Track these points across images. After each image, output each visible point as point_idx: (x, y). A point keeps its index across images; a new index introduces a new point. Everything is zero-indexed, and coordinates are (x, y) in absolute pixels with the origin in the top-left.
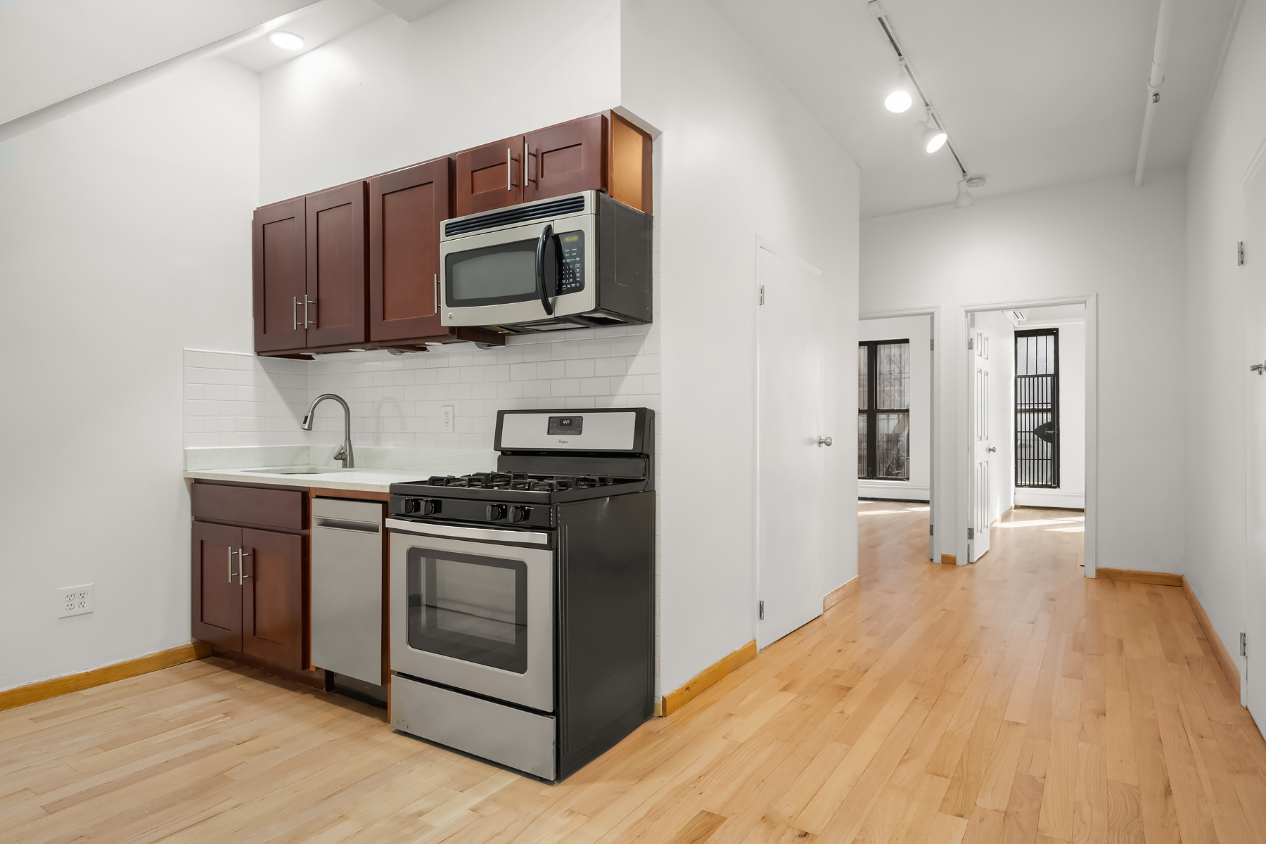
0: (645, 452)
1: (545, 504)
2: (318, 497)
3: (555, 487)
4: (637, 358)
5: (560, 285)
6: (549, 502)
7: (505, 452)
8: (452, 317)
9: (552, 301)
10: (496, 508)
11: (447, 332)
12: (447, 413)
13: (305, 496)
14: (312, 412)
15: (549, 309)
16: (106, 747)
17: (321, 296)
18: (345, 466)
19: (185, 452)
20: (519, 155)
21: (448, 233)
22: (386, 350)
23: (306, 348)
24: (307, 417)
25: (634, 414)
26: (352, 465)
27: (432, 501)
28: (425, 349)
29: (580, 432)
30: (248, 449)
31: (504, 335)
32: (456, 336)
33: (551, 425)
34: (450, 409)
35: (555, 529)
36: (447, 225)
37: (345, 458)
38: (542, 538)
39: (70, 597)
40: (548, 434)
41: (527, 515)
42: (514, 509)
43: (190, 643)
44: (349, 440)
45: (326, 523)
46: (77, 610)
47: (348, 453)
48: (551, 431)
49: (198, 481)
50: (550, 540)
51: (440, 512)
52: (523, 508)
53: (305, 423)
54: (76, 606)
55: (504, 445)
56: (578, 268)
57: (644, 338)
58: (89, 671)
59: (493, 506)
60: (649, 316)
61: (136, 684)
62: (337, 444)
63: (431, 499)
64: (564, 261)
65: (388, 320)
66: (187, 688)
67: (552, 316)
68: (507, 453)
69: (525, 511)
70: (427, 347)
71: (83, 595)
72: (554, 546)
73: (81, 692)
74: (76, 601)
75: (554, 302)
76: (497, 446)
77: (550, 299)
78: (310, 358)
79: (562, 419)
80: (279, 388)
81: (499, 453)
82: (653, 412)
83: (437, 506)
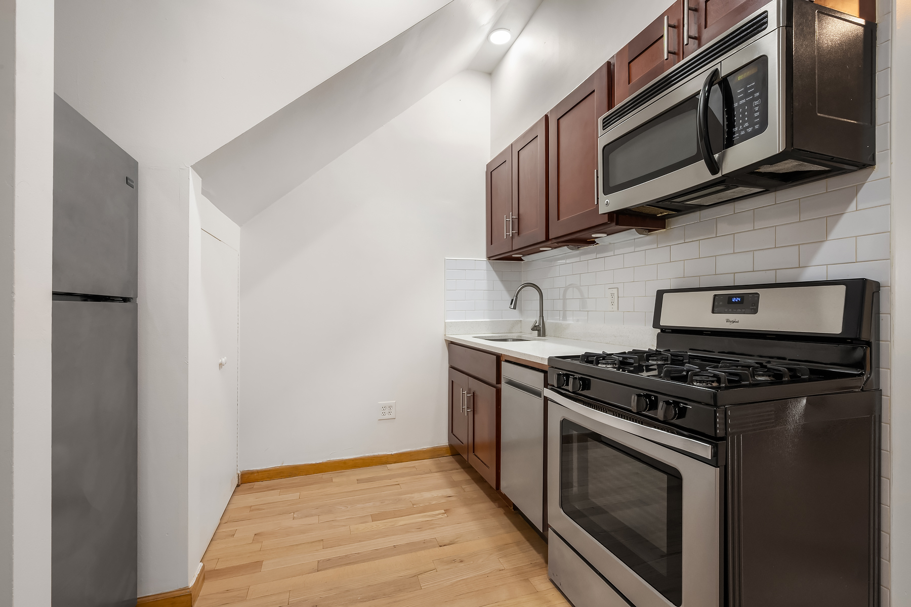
0: (864, 336)
1: (707, 404)
2: (506, 361)
3: (722, 380)
4: (845, 216)
5: (731, 134)
6: (715, 402)
7: (665, 330)
8: (609, 203)
9: (719, 157)
10: (643, 399)
11: (605, 219)
12: (612, 294)
13: (499, 359)
14: (517, 296)
15: (714, 167)
16: (375, 518)
17: (520, 212)
18: (539, 335)
19: (445, 322)
20: (679, 21)
21: (605, 127)
22: (566, 247)
23: (512, 251)
24: (513, 300)
25: (842, 289)
26: (544, 335)
27: (580, 379)
28: (594, 242)
29: (755, 311)
30: (482, 321)
31: (664, 218)
32: (614, 224)
33: (716, 303)
34: (615, 291)
35: (724, 439)
36: (604, 119)
37: (540, 330)
38: (705, 450)
39: (384, 408)
40: (713, 312)
41: (682, 413)
42: (665, 405)
43: (447, 444)
44: (543, 316)
45: (511, 383)
46: (387, 416)
47: (541, 326)
48: (716, 309)
49: (452, 343)
50: (715, 454)
51: (589, 389)
52: (676, 404)
53: (511, 304)
54: (387, 414)
55: (664, 322)
56: (756, 106)
57: (857, 189)
58: (393, 453)
59: (639, 396)
60: (870, 156)
61: (414, 467)
62: (534, 319)
63: (580, 376)
64: (736, 105)
65: (561, 219)
66: (437, 478)
67: (719, 175)
68: (667, 331)
69: (680, 409)
70: (596, 240)
71: (390, 407)
72: (722, 462)
73: (388, 466)
74: (387, 411)
75: (722, 158)
76: (656, 324)
77: (716, 156)
78: (520, 259)
79: (730, 297)
80: (502, 281)
81: (659, 331)
82: (877, 286)
83: (586, 383)
